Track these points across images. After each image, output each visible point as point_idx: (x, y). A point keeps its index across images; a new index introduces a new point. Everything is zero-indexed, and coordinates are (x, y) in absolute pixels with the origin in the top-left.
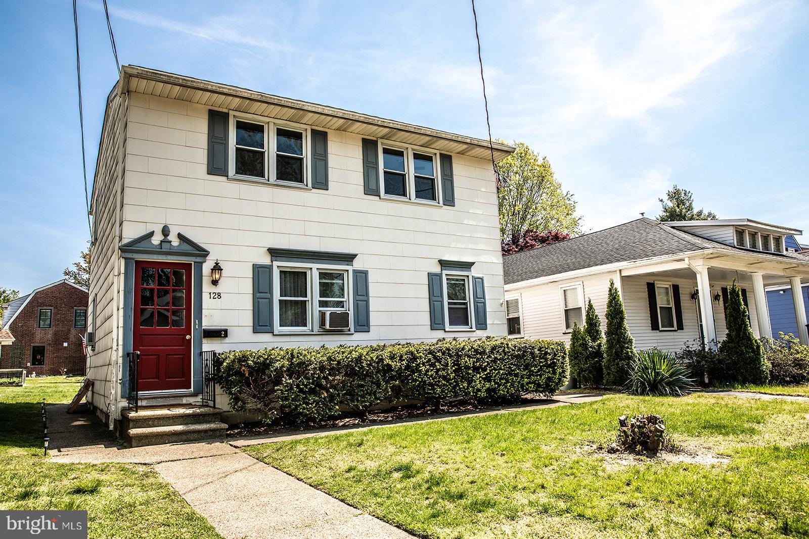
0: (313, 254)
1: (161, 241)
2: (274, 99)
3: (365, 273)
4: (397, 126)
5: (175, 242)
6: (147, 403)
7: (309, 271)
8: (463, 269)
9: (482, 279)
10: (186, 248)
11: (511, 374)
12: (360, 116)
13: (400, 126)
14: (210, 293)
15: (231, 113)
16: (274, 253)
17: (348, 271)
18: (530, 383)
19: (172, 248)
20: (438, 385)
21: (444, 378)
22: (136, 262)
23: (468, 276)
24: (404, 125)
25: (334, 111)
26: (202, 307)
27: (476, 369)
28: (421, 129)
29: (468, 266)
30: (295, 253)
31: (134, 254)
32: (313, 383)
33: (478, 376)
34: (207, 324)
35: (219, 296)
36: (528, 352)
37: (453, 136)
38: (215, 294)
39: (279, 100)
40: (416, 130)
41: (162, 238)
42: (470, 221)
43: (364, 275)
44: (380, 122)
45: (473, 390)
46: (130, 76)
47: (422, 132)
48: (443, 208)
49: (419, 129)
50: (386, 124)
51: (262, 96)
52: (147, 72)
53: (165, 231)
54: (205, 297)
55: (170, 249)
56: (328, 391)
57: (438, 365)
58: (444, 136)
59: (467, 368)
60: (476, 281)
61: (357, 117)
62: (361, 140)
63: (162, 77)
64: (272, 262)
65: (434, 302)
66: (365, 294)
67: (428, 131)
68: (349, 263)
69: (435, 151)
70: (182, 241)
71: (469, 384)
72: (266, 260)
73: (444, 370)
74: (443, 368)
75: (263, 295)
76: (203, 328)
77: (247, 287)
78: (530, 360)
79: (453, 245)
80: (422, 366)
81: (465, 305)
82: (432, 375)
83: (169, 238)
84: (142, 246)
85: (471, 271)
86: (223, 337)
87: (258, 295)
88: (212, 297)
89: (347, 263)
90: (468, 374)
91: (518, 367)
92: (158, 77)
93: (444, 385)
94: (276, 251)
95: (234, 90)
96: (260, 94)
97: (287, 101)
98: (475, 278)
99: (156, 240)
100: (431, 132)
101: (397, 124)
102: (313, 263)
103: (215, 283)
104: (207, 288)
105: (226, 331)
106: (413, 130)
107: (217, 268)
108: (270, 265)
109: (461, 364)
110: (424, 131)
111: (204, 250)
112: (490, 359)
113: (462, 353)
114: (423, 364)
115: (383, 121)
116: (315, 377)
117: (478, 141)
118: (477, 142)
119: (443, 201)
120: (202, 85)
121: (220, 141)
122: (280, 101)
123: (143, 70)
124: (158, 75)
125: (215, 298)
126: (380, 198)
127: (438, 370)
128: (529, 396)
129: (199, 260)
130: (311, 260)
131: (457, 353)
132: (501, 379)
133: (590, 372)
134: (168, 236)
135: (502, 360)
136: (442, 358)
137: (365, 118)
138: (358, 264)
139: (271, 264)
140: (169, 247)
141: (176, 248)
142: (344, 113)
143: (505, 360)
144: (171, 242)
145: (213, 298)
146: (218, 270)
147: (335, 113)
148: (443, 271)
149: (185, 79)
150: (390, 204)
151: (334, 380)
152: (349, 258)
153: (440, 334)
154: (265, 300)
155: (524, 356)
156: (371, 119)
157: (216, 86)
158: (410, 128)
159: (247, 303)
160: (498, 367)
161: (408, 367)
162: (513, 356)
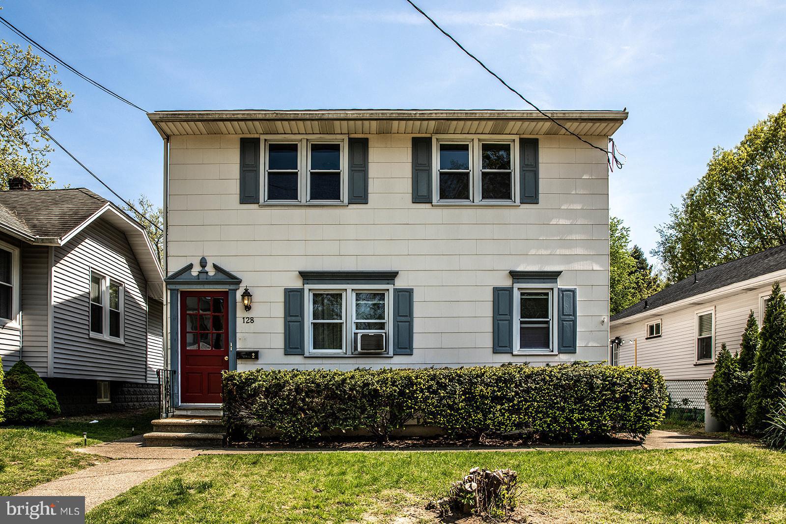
0: (345, 274)
1: (200, 272)
2: (290, 114)
3: (409, 292)
4: (442, 115)
5: (212, 272)
6: (191, 413)
7: (345, 293)
8: (545, 280)
9: (574, 292)
10: (221, 277)
11: (552, 408)
12: (392, 113)
13: (445, 115)
14: (244, 318)
15: (263, 137)
16: (306, 276)
17: (388, 290)
18: (583, 419)
19: (208, 277)
20: (441, 415)
21: (451, 407)
22: (182, 292)
23: (552, 289)
24: (451, 113)
25: (360, 114)
26: (236, 331)
27: (496, 400)
28: (476, 114)
29: (554, 276)
30: (326, 274)
31: (177, 286)
32: (288, 404)
33: (499, 407)
34: (240, 346)
35: (252, 320)
36: (582, 381)
37: (523, 113)
38: (248, 319)
39: (295, 114)
40: (469, 115)
41: (200, 269)
42: (561, 220)
43: (408, 294)
44: (418, 115)
45: (494, 423)
46: (156, 122)
47: (477, 116)
48: (520, 207)
49: (473, 113)
50: (426, 115)
51: (277, 114)
52: (167, 114)
53: (203, 263)
54: (239, 321)
55: (207, 279)
56: (306, 414)
57: (442, 393)
58: (510, 116)
59: (483, 397)
60: (563, 294)
61: (388, 115)
62: (411, 141)
63: (180, 116)
64: (304, 285)
65: (499, 322)
66: (408, 314)
67: (486, 113)
68: (389, 281)
69: (513, 137)
70: (217, 271)
71: (485, 416)
72: (297, 284)
73: (450, 398)
74: (448, 397)
75: (293, 319)
76: (237, 350)
77: (279, 311)
78: (586, 392)
79: (533, 252)
80: (418, 392)
81: (547, 324)
82: (434, 403)
83: (207, 269)
84: (184, 277)
85: (557, 282)
86: (253, 358)
87: (289, 319)
88: (245, 322)
89: (387, 281)
90: (484, 404)
91: (565, 400)
92: (178, 118)
93: (451, 415)
94: (306, 274)
95: (248, 114)
96: (273, 112)
97: (304, 114)
98: (562, 291)
99: (195, 272)
100: (491, 114)
101: (442, 113)
102: (348, 284)
103: (248, 308)
104: (240, 313)
105: (257, 353)
106: (463, 116)
107: (247, 294)
108: (302, 289)
109: (474, 393)
110: (481, 115)
111: (235, 278)
112: (521, 389)
113: (477, 380)
114: (422, 391)
115: (423, 113)
116: (290, 398)
117: (564, 114)
118: (562, 115)
119: (521, 199)
120: (217, 116)
121: (251, 169)
122: (296, 116)
123: (163, 114)
124: (177, 116)
125: (249, 322)
126: (432, 205)
127: (442, 399)
128: (620, 435)
129: (232, 287)
130: (346, 281)
131: (470, 380)
132: (537, 412)
133: (731, 411)
134: (206, 266)
135: (538, 390)
136: (449, 385)
137: (398, 114)
138: (401, 283)
139: (302, 287)
140: (205, 277)
141: (211, 278)
142: (372, 114)
143: (544, 390)
144: (207, 273)
145: (247, 323)
146: (248, 296)
147: (361, 116)
148: (514, 284)
149: (200, 114)
150: (446, 212)
151: (312, 402)
152: (390, 276)
153: (505, 358)
154: (296, 323)
155: (575, 385)
156: (406, 114)
157: (230, 114)
158: (459, 115)
159: (279, 326)
160: (530, 398)
161: (402, 393)
162: (556, 387)
